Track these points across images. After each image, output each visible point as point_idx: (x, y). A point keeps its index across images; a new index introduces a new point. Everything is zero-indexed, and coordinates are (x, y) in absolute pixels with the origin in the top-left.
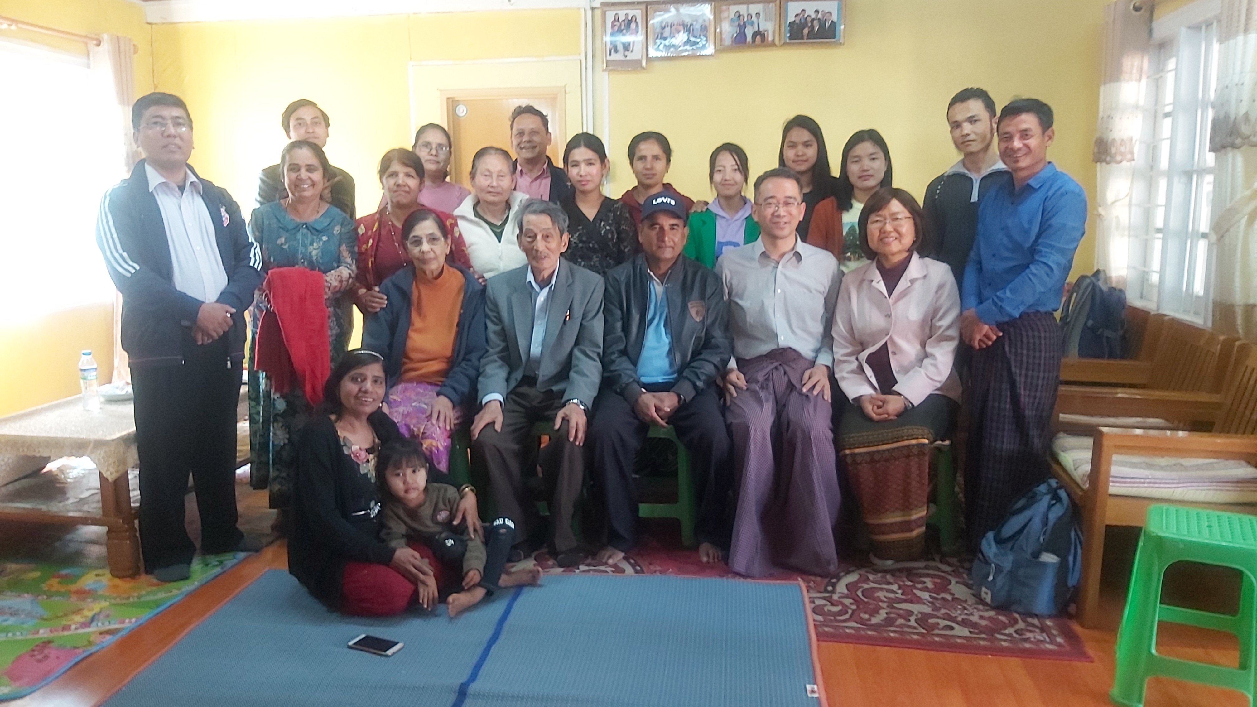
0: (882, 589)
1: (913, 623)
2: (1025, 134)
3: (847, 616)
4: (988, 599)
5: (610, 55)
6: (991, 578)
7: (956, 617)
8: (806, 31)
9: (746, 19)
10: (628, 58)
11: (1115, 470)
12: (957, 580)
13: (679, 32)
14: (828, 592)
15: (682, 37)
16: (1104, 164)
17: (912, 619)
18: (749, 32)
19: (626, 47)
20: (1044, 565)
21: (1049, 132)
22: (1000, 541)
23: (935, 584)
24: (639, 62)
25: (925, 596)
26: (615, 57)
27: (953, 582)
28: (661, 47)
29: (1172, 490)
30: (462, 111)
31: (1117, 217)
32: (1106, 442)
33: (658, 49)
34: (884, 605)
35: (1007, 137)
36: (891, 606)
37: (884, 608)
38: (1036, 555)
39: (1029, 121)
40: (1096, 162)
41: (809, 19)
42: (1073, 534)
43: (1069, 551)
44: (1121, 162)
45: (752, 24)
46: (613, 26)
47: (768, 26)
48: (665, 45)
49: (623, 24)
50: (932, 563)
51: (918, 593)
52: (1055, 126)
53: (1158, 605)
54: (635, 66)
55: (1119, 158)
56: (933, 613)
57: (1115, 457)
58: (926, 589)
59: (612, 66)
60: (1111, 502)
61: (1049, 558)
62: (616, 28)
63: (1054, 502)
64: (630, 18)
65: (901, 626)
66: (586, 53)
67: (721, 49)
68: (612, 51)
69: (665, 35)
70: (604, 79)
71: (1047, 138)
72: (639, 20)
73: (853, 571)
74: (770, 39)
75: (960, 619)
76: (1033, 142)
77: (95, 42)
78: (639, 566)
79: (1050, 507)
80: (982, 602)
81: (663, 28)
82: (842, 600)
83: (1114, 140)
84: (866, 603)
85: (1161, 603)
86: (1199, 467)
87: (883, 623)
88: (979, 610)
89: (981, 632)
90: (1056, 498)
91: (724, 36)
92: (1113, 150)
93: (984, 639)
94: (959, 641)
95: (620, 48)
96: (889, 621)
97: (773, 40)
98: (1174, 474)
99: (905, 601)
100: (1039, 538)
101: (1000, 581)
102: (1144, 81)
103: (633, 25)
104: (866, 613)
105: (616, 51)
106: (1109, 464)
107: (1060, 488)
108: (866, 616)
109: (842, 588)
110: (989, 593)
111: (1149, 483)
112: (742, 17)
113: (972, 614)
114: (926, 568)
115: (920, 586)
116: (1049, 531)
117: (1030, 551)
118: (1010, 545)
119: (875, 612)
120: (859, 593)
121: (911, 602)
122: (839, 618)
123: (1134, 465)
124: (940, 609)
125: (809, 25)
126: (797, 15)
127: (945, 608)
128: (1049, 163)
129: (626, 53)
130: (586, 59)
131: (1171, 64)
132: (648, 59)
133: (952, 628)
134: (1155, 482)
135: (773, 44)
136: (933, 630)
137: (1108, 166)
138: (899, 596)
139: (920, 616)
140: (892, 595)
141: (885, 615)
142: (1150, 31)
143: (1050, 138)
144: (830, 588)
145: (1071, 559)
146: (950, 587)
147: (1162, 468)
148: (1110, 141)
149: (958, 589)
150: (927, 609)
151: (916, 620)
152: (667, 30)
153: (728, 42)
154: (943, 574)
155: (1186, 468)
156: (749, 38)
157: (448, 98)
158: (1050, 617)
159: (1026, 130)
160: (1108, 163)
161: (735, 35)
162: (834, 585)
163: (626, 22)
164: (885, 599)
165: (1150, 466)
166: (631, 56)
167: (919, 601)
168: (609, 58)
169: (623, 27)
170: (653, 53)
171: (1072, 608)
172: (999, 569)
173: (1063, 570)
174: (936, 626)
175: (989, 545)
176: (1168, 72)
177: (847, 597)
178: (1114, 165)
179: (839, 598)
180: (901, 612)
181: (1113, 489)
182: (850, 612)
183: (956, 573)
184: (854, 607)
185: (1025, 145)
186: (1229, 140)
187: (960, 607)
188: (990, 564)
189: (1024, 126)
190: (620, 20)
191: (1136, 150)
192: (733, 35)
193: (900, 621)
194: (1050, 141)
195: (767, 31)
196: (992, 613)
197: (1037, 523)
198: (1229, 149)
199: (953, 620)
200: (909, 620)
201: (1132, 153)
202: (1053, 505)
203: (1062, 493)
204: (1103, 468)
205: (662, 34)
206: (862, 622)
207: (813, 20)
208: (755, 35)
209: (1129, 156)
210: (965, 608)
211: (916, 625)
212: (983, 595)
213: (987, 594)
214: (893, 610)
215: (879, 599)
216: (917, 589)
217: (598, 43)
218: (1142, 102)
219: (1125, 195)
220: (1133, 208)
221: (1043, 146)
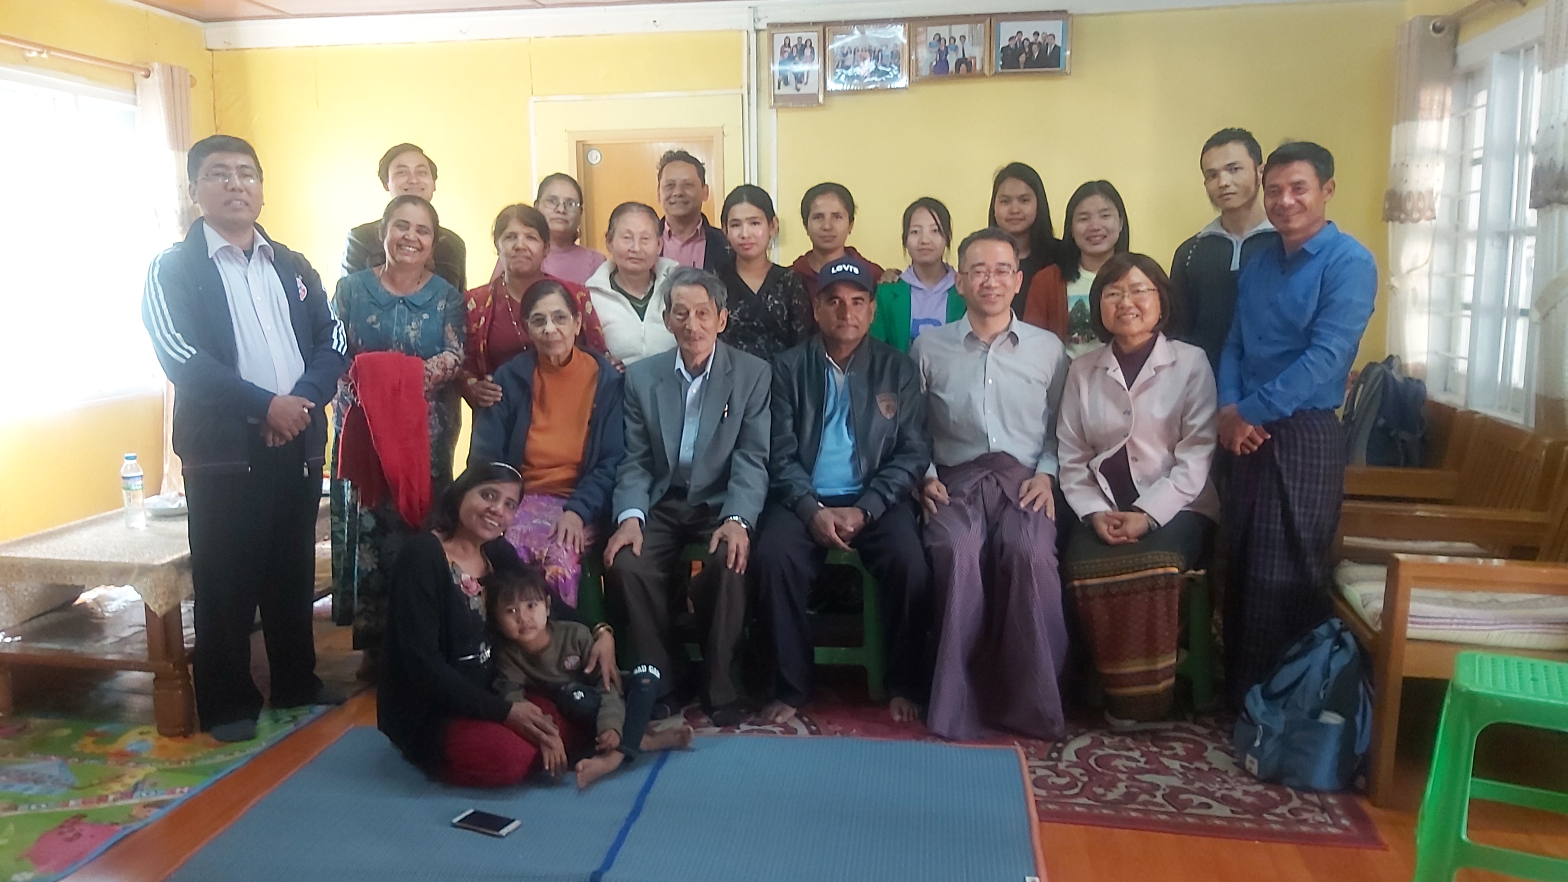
0: (1119, 756)
1: (1159, 799)
2: (1297, 188)
3: (1076, 791)
4: (1255, 770)
5: (779, 88)
6: (1257, 743)
7: (1214, 792)
8: (1023, 58)
9: (947, 44)
10: (801, 92)
11: (1414, 607)
12: (1216, 745)
13: (864, 59)
14: (1052, 759)
15: (868, 65)
16: (1397, 223)
17: (1159, 794)
18: (952, 59)
19: (799, 78)
20: (1325, 726)
21: (1328, 185)
22: (1269, 697)
23: (1186, 749)
24: (815, 96)
25: (1175, 765)
26: (785, 90)
27: (1210, 748)
28: (843, 78)
29: (1487, 633)
30: (595, 157)
31: (1414, 290)
32: (1403, 573)
33: (838, 81)
34: (1123, 777)
35: (1274, 192)
36: (1131, 778)
37: (1123, 781)
38: (1315, 714)
39: (1303, 171)
40: (1387, 221)
41: (1026, 43)
42: (1361, 689)
43: (1357, 708)
44: (1418, 221)
45: (956, 49)
46: (782, 52)
47: (975, 52)
48: (847, 76)
49: (795, 49)
50: (1185, 725)
51: (1165, 761)
52: (1335, 178)
53: (1470, 779)
54: (810, 101)
55: (1416, 216)
56: (1184, 786)
57: (1414, 592)
58: (1175, 757)
59: (781, 102)
60: (1409, 647)
61: (1332, 718)
62: (786, 55)
63: (1337, 647)
64: (804, 42)
65: (1144, 803)
66: (749, 86)
67: (917, 80)
68: (782, 83)
69: (847, 63)
70: (770, 117)
71: (1326, 192)
72: (815, 45)
73: (1083, 734)
74: (978, 67)
75: (1218, 794)
76: (1308, 198)
77: (143, 73)
78: (815, 726)
79: (1332, 654)
80: (1247, 773)
81: (845, 55)
82: (1069, 770)
83: (1410, 193)
84: (1103, 773)
85: (1473, 775)
86: (1519, 605)
87: (1121, 799)
88: (1243, 783)
89: (1246, 812)
90: (1341, 643)
91: (920, 65)
92: (1409, 206)
93: (1248, 820)
94: (1218, 822)
95: (792, 79)
96: (1130, 797)
98: (1489, 614)
99: (1149, 772)
100: (1318, 695)
101: (1270, 747)
102: (1447, 120)
103: (808, 51)
104: (1100, 786)
105: (786, 83)
106: (1407, 599)
107: (1346, 629)
108: (1100, 791)
109: (1069, 754)
110: (1256, 761)
111: (1458, 624)
112: (942, 41)
113: (1233, 789)
114: (1176, 729)
115: (1167, 753)
116: (1331, 684)
117: (1307, 708)
118: (1281, 701)
119: (1112, 785)
120: (1092, 762)
121: (1157, 773)
122: (1065, 793)
123: (1439, 602)
124: (1192, 782)
125: (1027, 50)
126: (1011, 39)
127: (1200, 781)
128: (1329, 222)
129: (799, 86)
130: (749, 93)
131: (1481, 98)
132: (826, 93)
133: (1209, 806)
134: (1464, 622)
135: (982, 75)
136: (1185, 808)
137: (1402, 225)
138: (1141, 765)
139: (1168, 791)
140: (1133, 765)
141: (1125, 790)
142: (1455, 58)
143: (1330, 191)
144: (1054, 755)
145: (1358, 719)
146: (1205, 754)
147: (1473, 605)
148: (1405, 193)
149: (1216, 757)
150: (1177, 782)
151: (1163, 796)
152: (850, 56)
153: (925, 71)
154: (1197, 738)
155: (1504, 606)
156: (952, 67)
157: (578, 142)
158: (1334, 792)
159: (1299, 183)
160: (1402, 222)
161: (934, 63)
162: (1060, 751)
163: (799, 47)
164: (1124, 770)
165: (1457, 603)
166: (804, 90)
167: (1167, 771)
168: (777, 92)
169: (794, 54)
170: (832, 85)
171: (1361, 782)
172: (1268, 733)
173: (1349, 734)
174: (1188, 803)
175: (1255, 700)
176: (1479, 107)
177: (1076, 765)
178: (1410, 225)
179: (1067, 767)
180: (1144, 785)
181: (1412, 631)
182: (1080, 785)
183: (1213, 736)
184: (1086, 779)
185: (1298, 201)
186: (1556, 193)
187: (1218, 779)
188: (1256, 726)
189: (1296, 178)
190: (792, 45)
191: (1437, 206)
192: (931, 64)
193: (1144, 797)
194: (1329, 196)
195: (975, 58)
196: (1259, 788)
197: (1316, 673)
198: (1555, 204)
199: (1210, 795)
200: (1155, 796)
201: (1432, 210)
202: (1337, 651)
203: (1348, 637)
204: (1400, 606)
205: (843, 62)
206: (1096, 798)
207: (1031, 44)
208: (958, 63)
209: (1428, 214)
210: (1224, 781)
211: (1162, 801)
212: (1248, 764)
213: (1252, 763)
214: (1136, 783)
215: (1116, 769)
216: (1165, 756)
217: (764, 74)
218: (1444, 145)
219: (1424, 262)
220: (1434, 278)
221: (1321, 202)
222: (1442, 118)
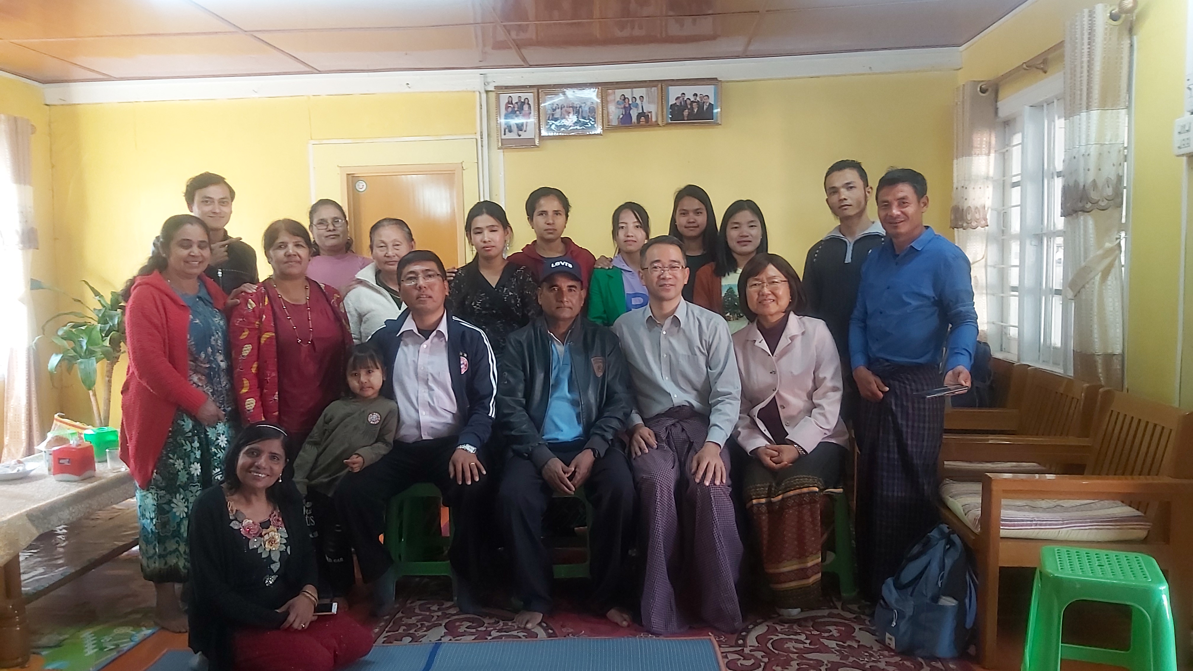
0: (790, 640)
2: (903, 202)
3: (760, 670)
4: (893, 645)
5: (505, 134)
6: (894, 624)
7: (865, 664)
8: (686, 113)
9: (630, 102)
10: (521, 137)
11: (1005, 514)
12: (861, 626)
14: (740, 646)
16: (961, 230)
17: (823, 669)
18: (634, 113)
19: (520, 127)
20: (943, 607)
21: (924, 200)
22: (900, 587)
23: (839, 631)
24: (533, 140)
25: (832, 644)
26: (509, 136)
27: (857, 630)
28: (553, 127)
29: (1058, 530)
30: (361, 186)
32: (995, 487)
33: (550, 129)
34: (795, 656)
35: (884, 205)
36: (801, 657)
37: (796, 660)
38: (935, 599)
39: (905, 190)
40: (954, 228)
41: (688, 102)
42: (968, 577)
43: (966, 593)
44: (976, 227)
45: (637, 106)
46: (507, 108)
47: (651, 108)
48: (556, 126)
49: (516, 106)
50: (835, 611)
51: (826, 642)
52: (928, 194)
53: (1060, 644)
54: (528, 144)
55: (974, 224)
56: (841, 661)
57: (1004, 502)
58: (831, 638)
59: (506, 145)
60: (1002, 545)
61: (948, 602)
62: (510, 109)
63: (948, 546)
64: (523, 100)
66: (481, 132)
67: (609, 128)
68: (507, 130)
69: (556, 116)
70: (499, 156)
71: (922, 205)
72: (531, 102)
73: (760, 624)
74: (654, 119)
75: (867, 666)
76: (910, 210)
78: (551, 630)
79: (946, 551)
80: (888, 648)
81: (554, 110)
82: (752, 653)
83: (969, 208)
84: (779, 655)
85: (1062, 643)
86: (1077, 508)
88: (885, 656)
90: (951, 543)
91: (611, 117)
92: (969, 217)
95: (515, 128)
97: (656, 121)
98: (1057, 516)
99: (813, 651)
100: (937, 584)
101: (904, 626)
102: (992, 155)
103: (526, 107)
104: (778, 665)
105: (510, 131)
106: (999, 508)
107: (953, 532)
109: (752, 640)
110: (893, 639)
111: (1036, 525)
112: (627, 100)
113: (878, 661)
114: (830, 616)
115: (826, 635)
116: (945, 576)
117: (930, 595)
118: (910, 590)
119: (786, 663)
120: (769, 645)
121: (820, 651)
123: (1019, 508)
124: (847, 657)
125: (689, 107)
126: (677, 98)
127: (853, 657)
128: (927, 227)
129: (520, 132)
130: (482, 137)
131: (1017, 138)
132: (541, 138)
134: (1041, 523)
135: (657, 125)
137: (965, 231)
138: (807, 646)
139: (829, 665)
140: (801, 646)
141: (797, 667)
142: (996, 111)
143: (925, 204)
144: (741, 642)
145: (967, 601)
146: (854, 634)
147: (1045, 510)
148: (965, 208)
149: (865, 638)
150: (836, 658)
151: (826, 670)
152: (558, 111)
153: (615, 122)
154: (847, 622)
155: (1066, 509)
156: (634, 119)
157: (348, 175)
158: (953, 659)
159: (903, 198)
160: (964, 229)
161: (621, 116)
162: (744, 639)
163: (519, 104)
164: (795, 650)
165: (1033, 509)
166: (524, 135)
167: (826, 650)
168: (504, 137)
169: (516, 109)
170: (544, 133)
171: (972, 650)
172: (901, 615)
173: (961, 612)
175: (890, 591)
176: (1015, 146)
177: (757, 649)
178: (970, 231)
179: (751, 651)
180: (811, 662)
181: (1003, 533)
182: (762, 664)
183: (858, 620)
184: (766, 660)
185: (902, 212)
186: (1079, 205)
187: (866, 654)
188: (893, 610)
189: (901, 195)
190: (514, 102)
191: (988, 217)
192: (619, 116)
194: (925, 207)
196: (898, 659)
197: (935, 567)
198: (1079, 213)
199: (862, 667)
200: (820, 670)
201: (985, 219)
202: (949, 549)
203: (955, 538)
204: (994, 512)
205: (553, 115)
207: (692, 102)
208: (639, 116)
209: (983, 222)
210: (871, 655)
212: (887, 641)
213: (890, 639)
214: (804, 661)
215: (788, 651)
216: (824, 637)
217: (493, 124)
218: (991, 173)
219: (981, 257)
220: (989, 269)
221: (919, 212)
222: (989, 154)
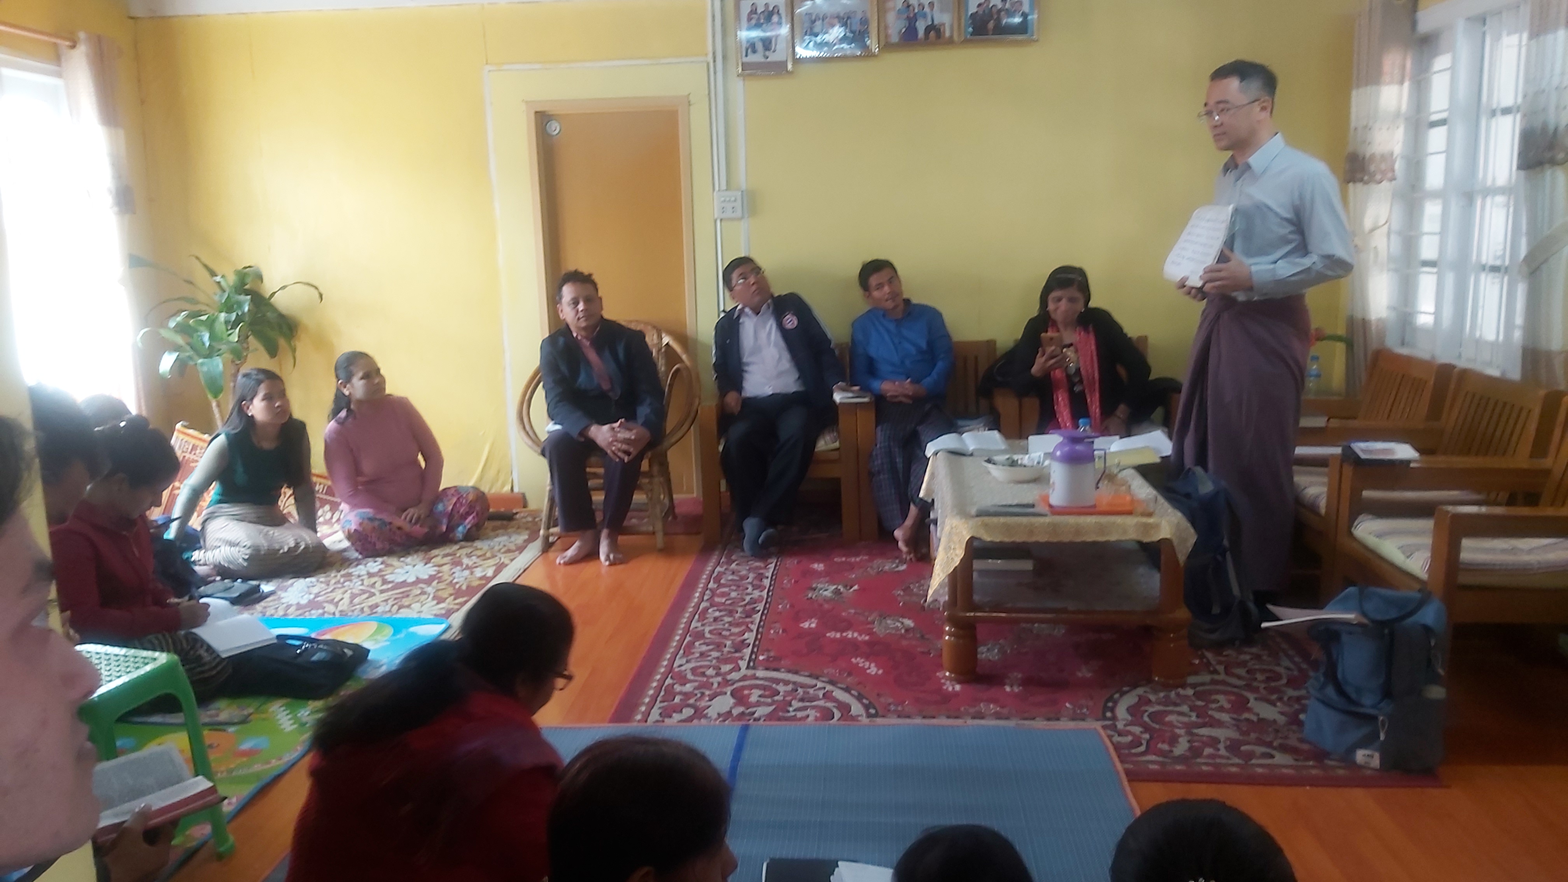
0: (1171, 712)
1: (1223, 752)
3: (1142, 748)
5: (746, 56)
7: (1271, 742)
8: (991, 25)
9: (916, 11)
10: (769, 60)
12: (1255, 695)
14: (1109, 719)
16: (1359, 186)
17: (1221, 746)
18: (921, 26)
19: (767, 44)
23: (1229, 701)
24: (785, 63)
25: (1225, 717)
26: (752, 58)
27: (1252, 700)
28: (812, 44)
30: (554, 128)
31: (1375, 248)
33: (807, 47)
34: (1181, 732)
36: (1190, 733)
37: (1183, 736)
40: (1348, 182)
41: (994, 10)
44: (1381, 182)
45: (925, 16)
46: (749, 19)
48: (815, 42)
49: (762, 16)
50: (1216, 677)
51: (1217, 715)
54: (778, 69)
55: (1378, 177)
56: (1241, 738)
57: (1463, 542)
58: (1221, 709)
59: (750, 70)
62: (753, 22)
64: (771, 8)
65: (1211, 756)
66: (714, 53)
67: (887, 46)
68: (749, 51)
69: (816, 30)
70: (738, 87)
72: (782, 11)
73: (1127, 692)
75: (1275, 744)
77: (68, 43)
78: (867, 699)
81: (814, 22)
82: (1129, 728)
83: (1373, 156)
84: (1159, 730)
87: (1188, 754)
88: (1295, 732)
89: (1307, 759)
92: (1372, 168)
93: (1313, 767)
94: (1285, 771)
95: (759, 46)
96: (1195, 752)
99: (1204, 725)
102: (1406, 84)
103: (775, 18)
104: (1163, 742)
105: (754, 51)
108: (1165, 747)
109: (1121, 712)
112: (911, 8)
113: (1286, 738)
114: (1213, 682)
115: (1214, 706)
119: (1173, 741)
120: (1146, 718)
121: (1211, 726)
122: (1133, 751)
124: (1247, 733)
125: (995, 17)
126: (980, 5)
127: (1254, 732)
129: (767, 53)
130: (714, 61)
131: (1442, 62)
132: (797, 61)
133: (1272, 757)
136: (1251, 760)
137: (1366, 187)
138: (1194, 718)
139: (1228, 743)
140: (1186, 719)
141: (1187, 744)
142: (1414, 24)
144: (1109, 714)
146: (1249, 705)
148: (1368, 155)
150: (1232, 734)
151: (1226, 748)
152: (818, 23)
154: (1235, 690)
156: (921, 33)
157: (536, 112)
160: (1366, 183)
161: (903, 30)
162: (1112, 710)
163: (766, 13)
164: (1180, 725)
166: (773, 57)
167: (1219, 724)
168: (745, 60)
169: (762, 21)
170: (802, 52)
174: (1250, 755)
177: (1131, 724)
178: (1373, 187)
179: (1125, 725)
180: (1205, 739)
182: (1144, 743)
183: (1249, 687)
184: (1147, 736)
186: (1548, 155)
187: (1272, 729)
190: (759, 11)
191: (1397, 166)
192: (901, 31)
193: (1208, 751)
195: (944, 24)
198: (1547, 166)
199: (1269, 745)
200: (1219, 750)
201: (1393, 170)
205: (811, 29)
206: (1161, 753)
207: (1000, 11)
208: (928, 29)
209: (1390, 175)
210: (1277, 731)
211: (1227, 754)
214: (1196, 738)
215: (1170, 724)
216: (1212, 709)
217: (730, 41)
218: (1404, 107)
219: (1384, 222)
220: (1393, 237)
222: (1401, 82)
